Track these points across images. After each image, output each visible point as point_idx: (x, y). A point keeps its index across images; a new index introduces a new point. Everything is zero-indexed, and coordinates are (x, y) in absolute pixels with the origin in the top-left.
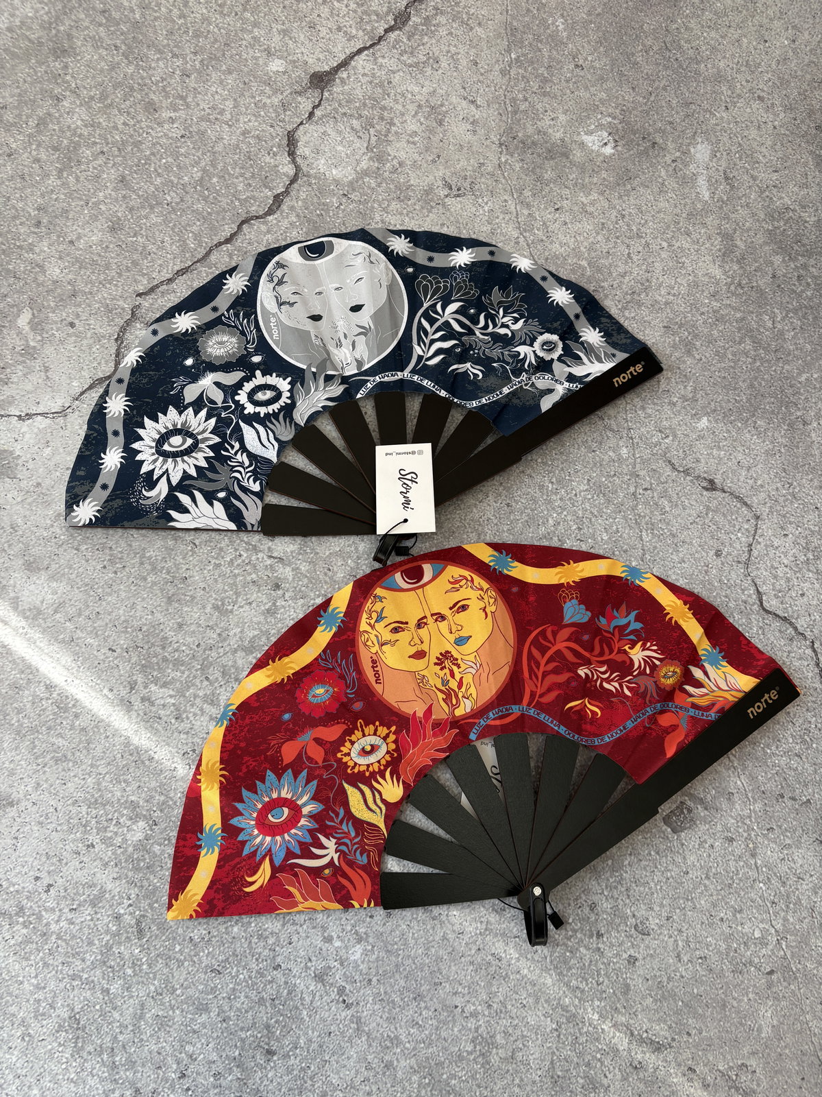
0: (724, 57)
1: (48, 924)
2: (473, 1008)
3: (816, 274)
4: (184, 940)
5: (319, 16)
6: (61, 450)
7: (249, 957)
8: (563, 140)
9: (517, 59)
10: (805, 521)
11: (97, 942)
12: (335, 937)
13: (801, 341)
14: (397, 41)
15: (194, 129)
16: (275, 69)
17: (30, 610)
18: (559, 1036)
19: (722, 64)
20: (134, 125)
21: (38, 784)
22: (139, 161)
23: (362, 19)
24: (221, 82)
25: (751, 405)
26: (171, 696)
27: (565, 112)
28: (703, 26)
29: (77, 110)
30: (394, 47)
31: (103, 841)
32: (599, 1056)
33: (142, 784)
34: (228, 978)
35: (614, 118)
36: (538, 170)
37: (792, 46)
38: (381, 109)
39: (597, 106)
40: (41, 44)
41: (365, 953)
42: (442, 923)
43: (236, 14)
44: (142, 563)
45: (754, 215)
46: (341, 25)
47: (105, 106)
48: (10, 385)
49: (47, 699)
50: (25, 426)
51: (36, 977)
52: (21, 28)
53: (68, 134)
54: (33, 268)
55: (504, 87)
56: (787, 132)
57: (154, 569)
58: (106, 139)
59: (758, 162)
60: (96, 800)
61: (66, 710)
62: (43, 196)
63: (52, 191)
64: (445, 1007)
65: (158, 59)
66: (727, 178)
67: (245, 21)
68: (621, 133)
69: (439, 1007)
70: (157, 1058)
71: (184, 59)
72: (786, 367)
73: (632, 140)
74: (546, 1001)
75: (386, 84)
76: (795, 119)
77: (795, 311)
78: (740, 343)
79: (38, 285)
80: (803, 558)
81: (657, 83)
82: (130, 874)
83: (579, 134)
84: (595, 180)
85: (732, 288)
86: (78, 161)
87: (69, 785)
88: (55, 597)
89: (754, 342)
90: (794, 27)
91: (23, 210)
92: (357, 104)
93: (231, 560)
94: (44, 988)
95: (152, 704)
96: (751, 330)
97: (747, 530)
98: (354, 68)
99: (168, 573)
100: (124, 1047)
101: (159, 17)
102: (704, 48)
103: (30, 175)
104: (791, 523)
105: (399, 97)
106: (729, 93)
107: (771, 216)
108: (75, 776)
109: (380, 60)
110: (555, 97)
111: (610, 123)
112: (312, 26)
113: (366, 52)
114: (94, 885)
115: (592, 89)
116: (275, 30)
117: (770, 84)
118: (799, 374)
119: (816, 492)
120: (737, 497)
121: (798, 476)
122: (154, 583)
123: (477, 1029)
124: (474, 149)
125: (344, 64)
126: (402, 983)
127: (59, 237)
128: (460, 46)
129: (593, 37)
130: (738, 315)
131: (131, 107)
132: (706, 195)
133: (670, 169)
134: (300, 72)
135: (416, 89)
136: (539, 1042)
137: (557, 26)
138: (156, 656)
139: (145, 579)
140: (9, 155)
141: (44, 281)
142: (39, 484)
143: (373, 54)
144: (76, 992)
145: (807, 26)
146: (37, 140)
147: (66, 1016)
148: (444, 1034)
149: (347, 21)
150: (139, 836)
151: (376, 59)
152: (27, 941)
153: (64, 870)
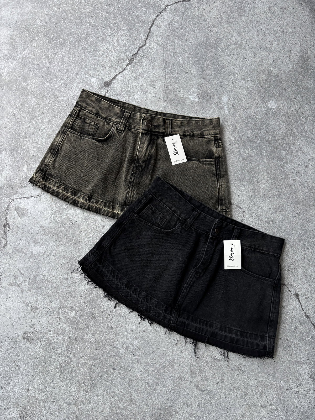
0: (232, 65)
1: (51, 341)
2: (168, 354)
3: (260, 136)
4: (89, 342)
5: (105, 62)
6: (40, 207)
7: (107, 345)
8: (183, 98)
9: (168, 72)
10: (258, 212)
11: (65, 344)
12: (130, 338)
13: (257, 157)
14: (130, 69)
15: (70, 103)
16: (93, 81)
17: (36, 254)
18: (192, 359)
19: (231, 68)
20: (52, 103)
21: (44, 303)
22: (54, 115)
23: (119, 62)
24: (77, 87)
25: (242, 178)
26: (79, 276)
27: (183, 89)
28: (225, 55)
29: (33, 99)
30: (129, 71)
31: (64, 317)
32: (203, 364)
33: (73, 301)
34: (101, 351)
35: (198, 89)
36: (176, 107)
37: (254, 59)
38: (126, 91)
39: (193, 86)
40: (19, 77)
41: (138, 342)
42: (159, 332)
43: (79, 63)
44: (67, 239)
45: (242, 118)
46: (112, 65)
47: (42, 97)
48: (23, 188)
49: (44, 279)
50: (28, 201)
51: (49, 355)
52: (12, 72)
53: (31, 107)
54: (26, 152)
55: (164, 82)
56: (252, 90)
57: (70, 240)
58: (43, 108)
59: (243, 101)
60: (61, 306)
61: (49, 282)
62: (26, 128)
63: (29, 127)
64: (161, 354)
65: (56, 80)
66: (233, 107)
67: (82, 65)
68: (201, 94)
69: (159, 354)
70: (84, 373)
71: (65, 80)
72: (252, 165)
73: (204, 96)
74: (188, 351)
75: (127, 83)
76: (254, 85)
77: (255, 148)
78: (238, 159)
79: (28, 157)
80: (257, 223)
81: (211, 77)
82: (72, 325)
83: (188, 95)
84: (193, 109)
85: (236, 141)
86: (36, 116)
87: (53, 303)
88: (43, 250)
89: (242, 158)
90: (254, 53)
91: (21, 133)
92: (119, 91)
93: (92, 236)
94: (52, 358)
95: (74, 279)
96: (242, 155)
97: (241, 216)
98: (117, 79)
99: (75, 241)
100: (75, 371)
101: (55, 66)
102: (226, 63)
103: (21, 122)
104: (254, 213)
105: (132, 87)
106: (234, 78)
107: (247, 118)
108: (54, 300)
109: (125, 76)
110: (180, 84)
111: (197, 91)
112: (103, 66)
113: (121, 74)
114: (63, 329)
115: (191, 80)
116: (92, 68)
117: (247, 73)
118: (256, 167)
119: (261, 203)
120: (238, 206)
121: (256, 198)
122: (71, 244)
123: (170, 359)
124: (156, 102)
125: (114, 78)
126: (149, 349)
127: (32, 141)
128: (150, 69)
129: (191, 62)
130: (238, 150)
131: (50, 97)
132: (227, 112)
133: (216, 105)
134: (101, 82)
135: (137, 84)
136: (187, 361)
137: (179, 60)
138: (73, 265)
139: (68, 243)
140: (14, 116)
141: (29, 155)
142: (34, 218)
143: (123, 74)
144: (60, 358)
145: (258, 52)
146: (22, 110)
147: (58, 364)
148: (161, 361)
149: (114, 63)
150: (73, 315)
151: (124, 76)
152: (45, 346)
153: (54, 326)
